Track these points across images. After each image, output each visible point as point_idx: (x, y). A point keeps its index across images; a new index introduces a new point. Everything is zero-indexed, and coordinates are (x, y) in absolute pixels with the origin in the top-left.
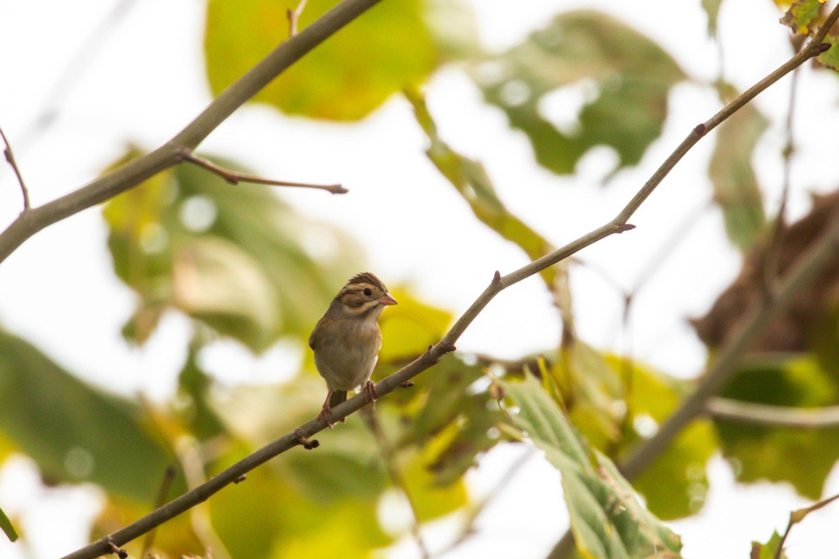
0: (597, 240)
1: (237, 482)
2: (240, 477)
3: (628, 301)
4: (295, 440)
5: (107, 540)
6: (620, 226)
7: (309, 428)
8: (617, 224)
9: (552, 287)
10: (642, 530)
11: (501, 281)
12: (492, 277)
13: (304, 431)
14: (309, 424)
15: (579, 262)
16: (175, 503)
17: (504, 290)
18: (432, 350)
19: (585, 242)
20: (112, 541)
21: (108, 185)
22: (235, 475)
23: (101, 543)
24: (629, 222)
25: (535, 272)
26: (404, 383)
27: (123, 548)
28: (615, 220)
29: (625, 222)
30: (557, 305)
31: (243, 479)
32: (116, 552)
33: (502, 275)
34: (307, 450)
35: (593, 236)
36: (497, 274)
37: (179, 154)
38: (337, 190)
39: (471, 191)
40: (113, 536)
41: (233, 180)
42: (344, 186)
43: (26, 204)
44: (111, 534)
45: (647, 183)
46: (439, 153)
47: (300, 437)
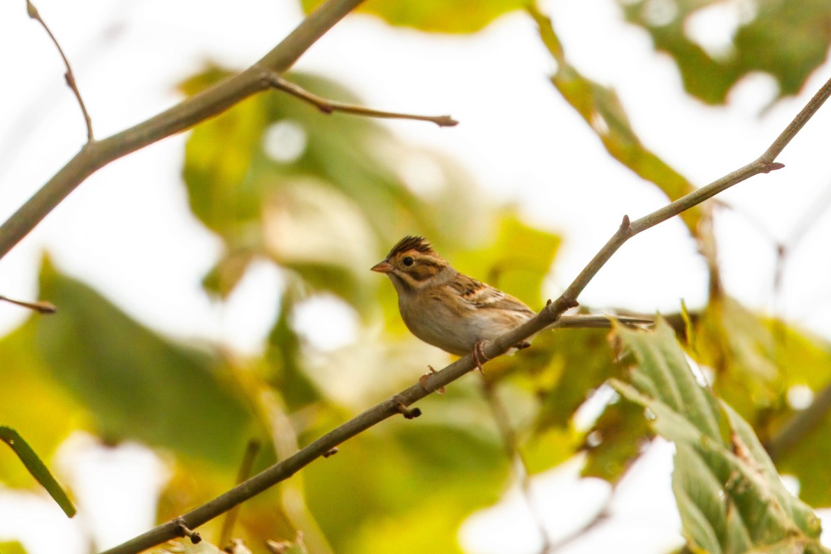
0: (740, 181)
1: (327, 456)
2: (330, 451)
3: (781, 251)
4: (393, 408)
5: (178, 522)
6: (767, 164)
7: (410, 395)
8: (764, 162)
9: (694, 233)
10: (772, 511)
11: (630, 226)
12: (620, 222)
13: (404, 398)
14: (410, 390)
15: (722, 205)
16: (256, 479)
17: (634, 237)
18: (550, 305)
19: (726, 183)
20: (183, 523)
21: (183, 114)
22: (325, 448)
23: (171, 525)
24: (777, 160)
25: (674, 215)
26: (519, 343)
27: (196, 531)
28: (762, 158)
29: (772, 160)
30: (701, 252)
31: (334, 452)
32: (188, 535)
33: (632, 220)
34: (407, 420)
35: (736, 176)
36: (626, 219)
37: (264, 79)
38: (445, 122)
39: (601, 123)
40: (184, 517)
41: (326, 109)
42: (454, 118)
43: (90, 135)
44: (182, 516)
45: (798, 116)
46: (566, 79)
47: (399, 405)
